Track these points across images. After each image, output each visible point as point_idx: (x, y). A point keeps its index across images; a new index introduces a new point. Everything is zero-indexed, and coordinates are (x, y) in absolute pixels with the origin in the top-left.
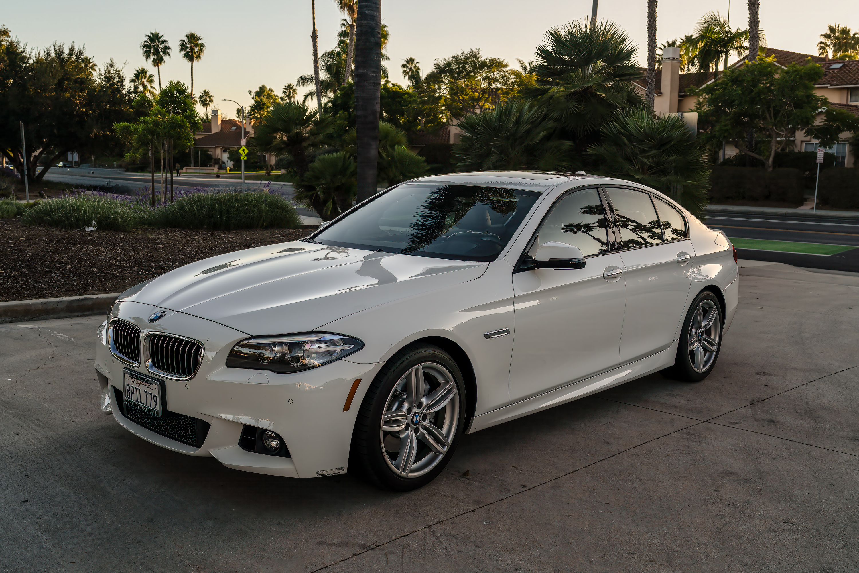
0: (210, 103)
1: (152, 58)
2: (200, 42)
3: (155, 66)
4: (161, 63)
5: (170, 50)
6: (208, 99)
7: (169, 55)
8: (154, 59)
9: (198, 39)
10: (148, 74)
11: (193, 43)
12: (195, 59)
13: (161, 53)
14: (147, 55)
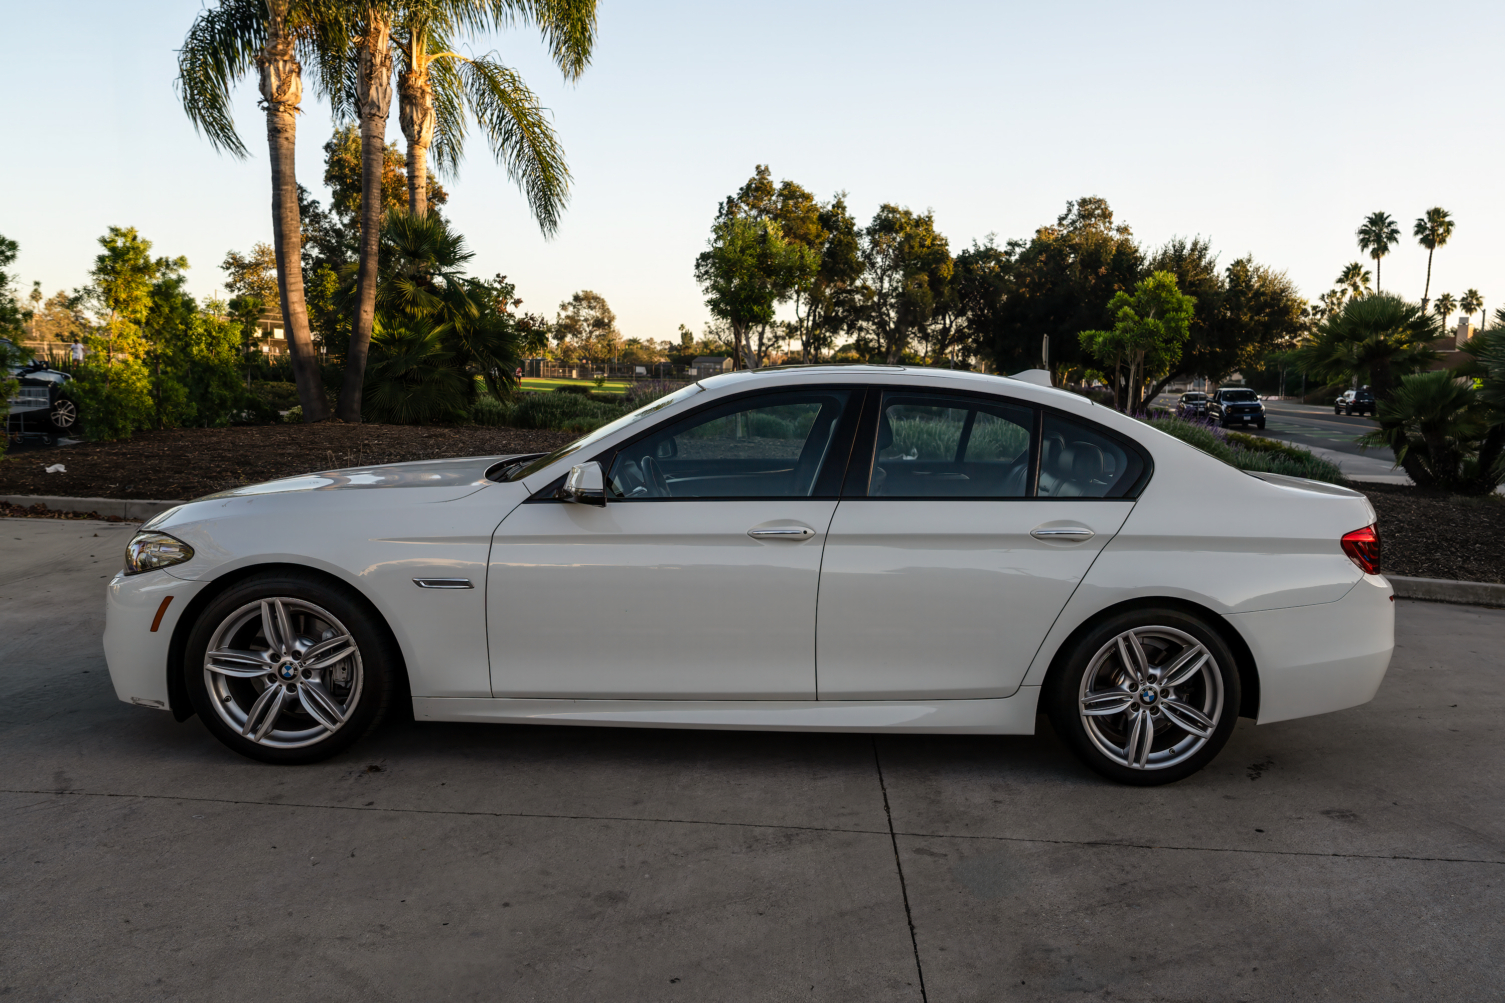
0: (1477, 308)
1: (1371, 247)
2: (1447, 219)
3: (1374, 258)
4: (1383, 253)
5: (1399, 235)
6: (1475, 302)
7: (1397, 242)
8: (1374, 249)
9: (1445, 215)
10: (1363, 271)
11: (1437, 222)
12: (1436, 244)
13: (1385, 240)
14: (1364, 243)
